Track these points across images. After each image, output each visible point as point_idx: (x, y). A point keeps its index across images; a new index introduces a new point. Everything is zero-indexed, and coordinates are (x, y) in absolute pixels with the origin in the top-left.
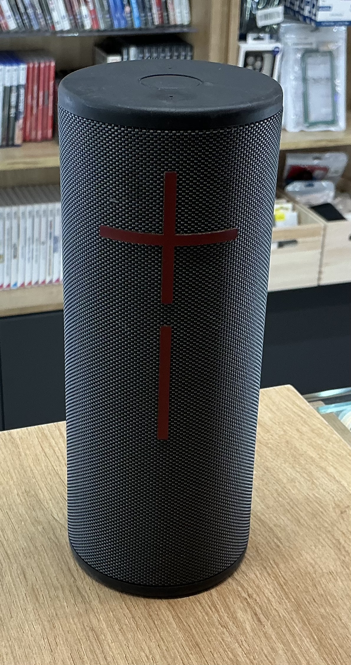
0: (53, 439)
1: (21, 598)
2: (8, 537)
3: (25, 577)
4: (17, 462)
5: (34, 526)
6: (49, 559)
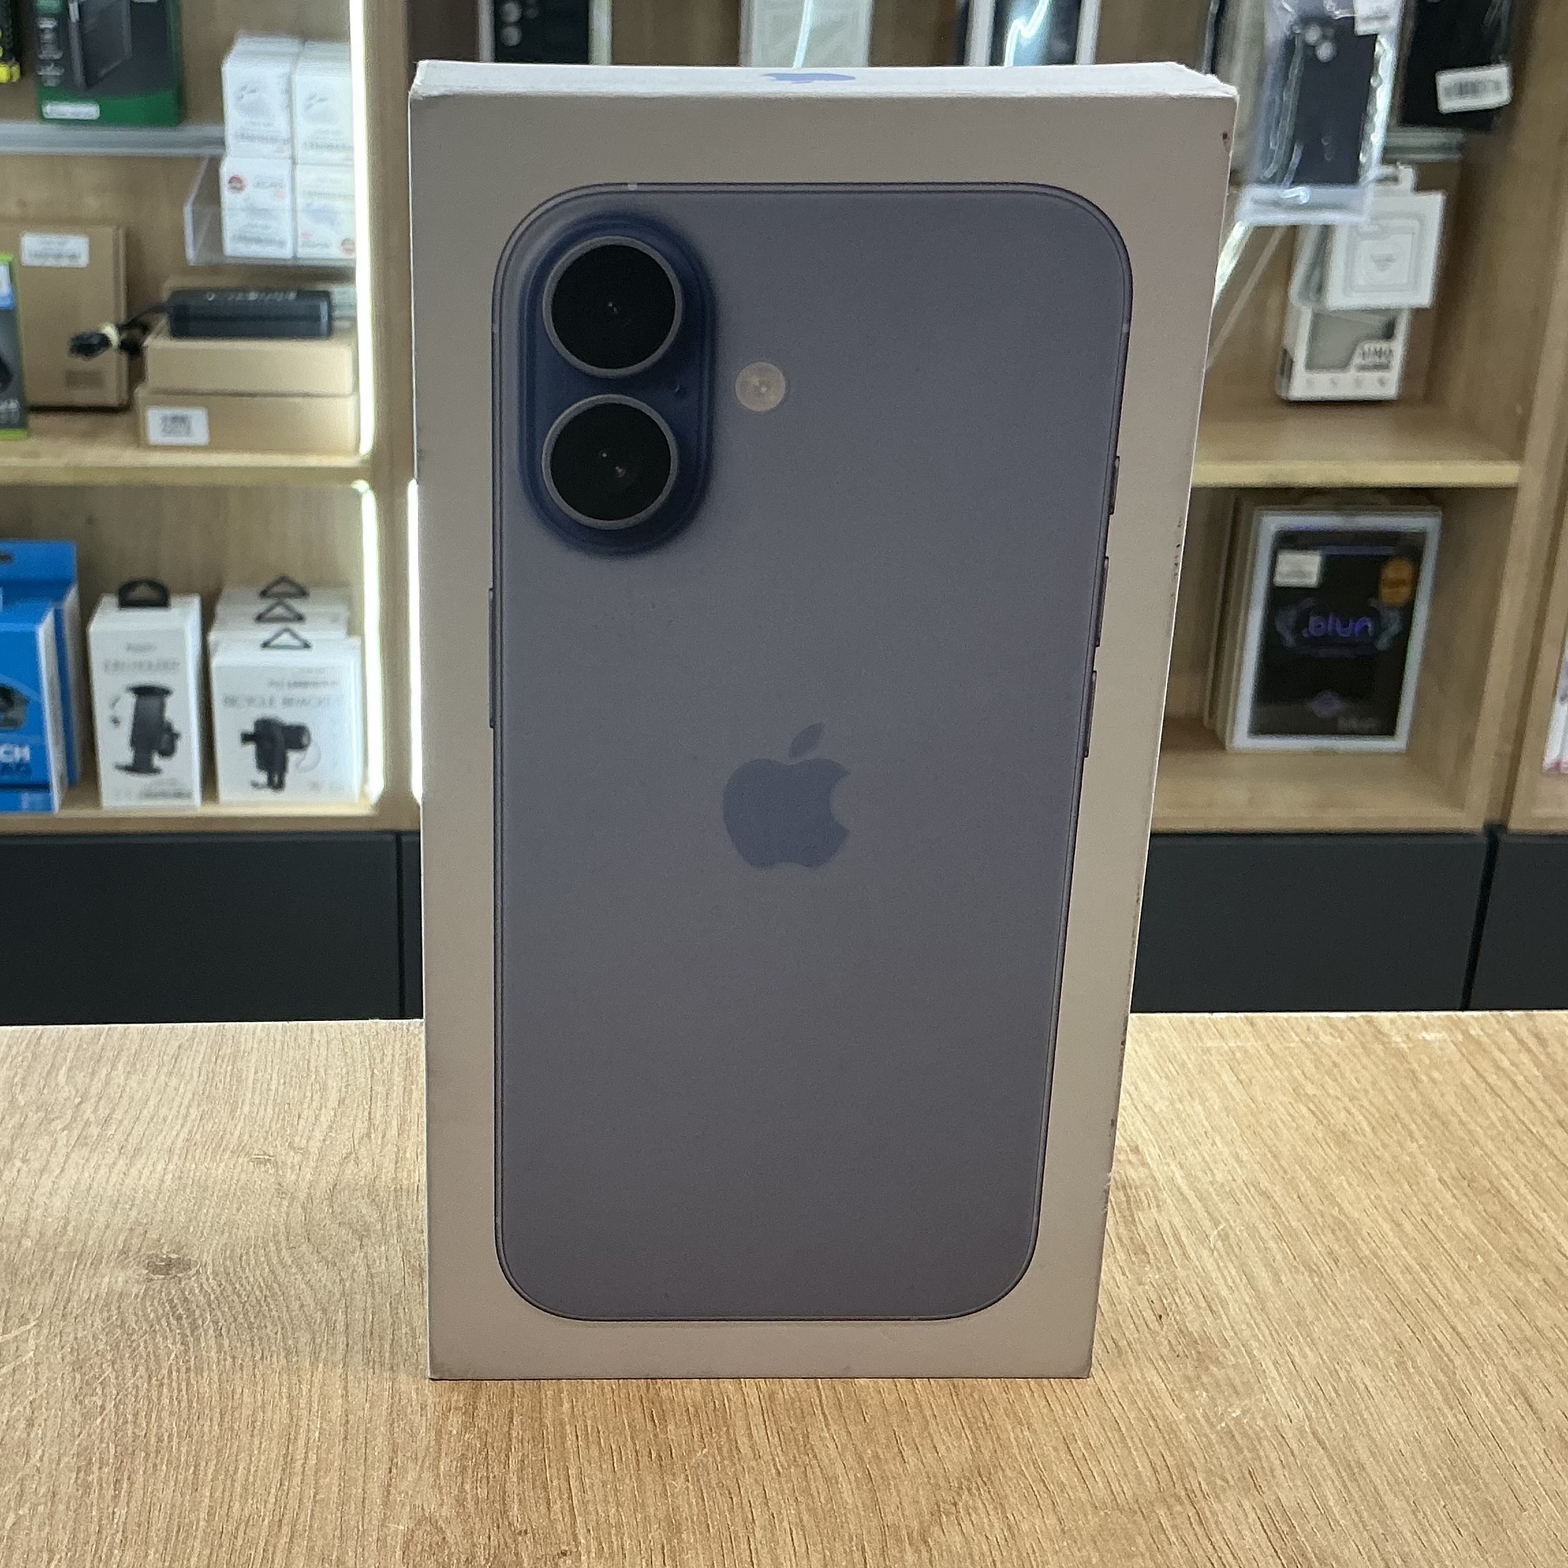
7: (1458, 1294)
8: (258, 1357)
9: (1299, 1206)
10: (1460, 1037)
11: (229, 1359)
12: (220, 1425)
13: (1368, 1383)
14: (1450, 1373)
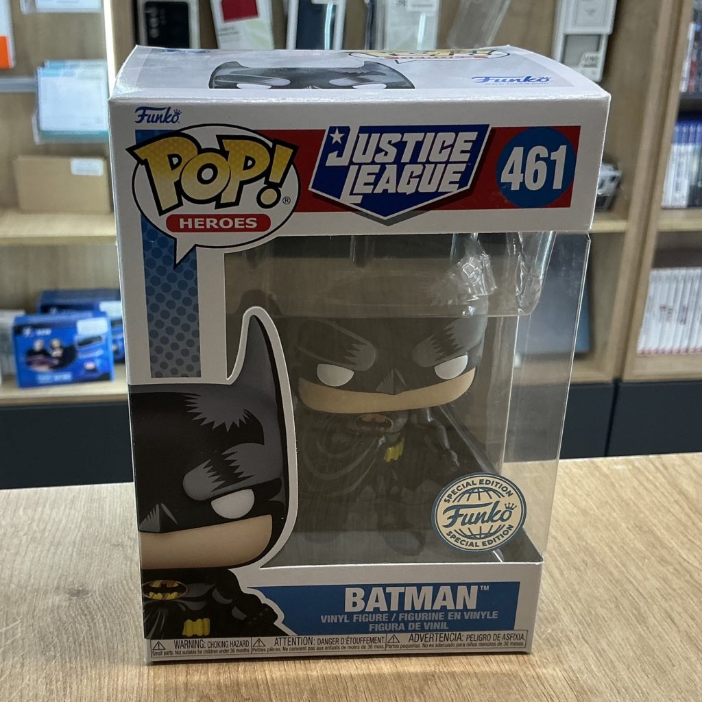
0: (649, 472)
1: (678, 645)
2: (633, 573)
3: (673, 621)
4: (613, 493)
5: (663, 566)
6: (696, 605)
7: (639, 577)
8: (123, 630)
9: (569, 542)
10: (631, 467)
11: (110, 632)
12: (109, 661)
13: (605, 616)
14: (638, 609)
